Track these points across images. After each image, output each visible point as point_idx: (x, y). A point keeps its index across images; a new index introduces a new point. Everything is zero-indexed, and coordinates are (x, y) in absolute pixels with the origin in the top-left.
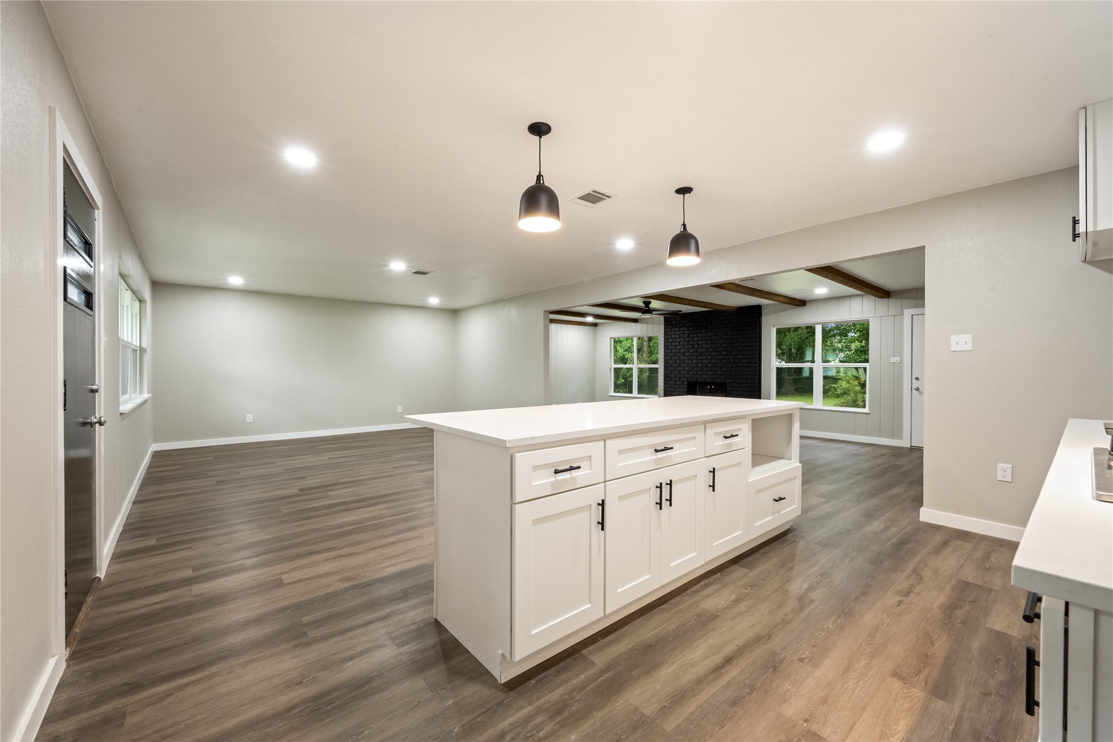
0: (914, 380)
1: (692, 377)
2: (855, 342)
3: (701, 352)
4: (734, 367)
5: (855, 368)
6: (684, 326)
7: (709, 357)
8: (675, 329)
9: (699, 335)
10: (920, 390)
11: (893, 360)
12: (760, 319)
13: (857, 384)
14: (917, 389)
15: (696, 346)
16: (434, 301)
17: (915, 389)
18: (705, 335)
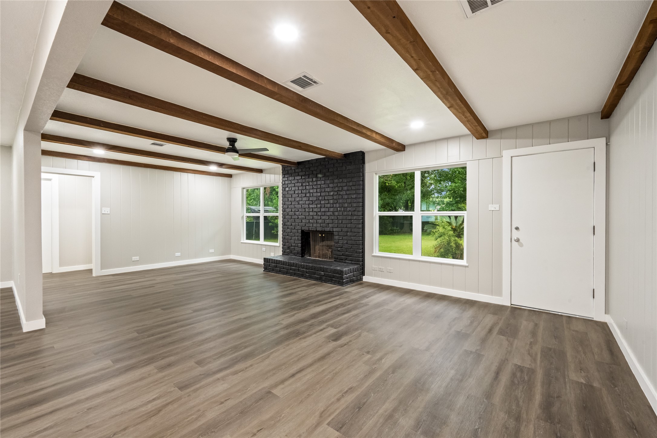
0: (514, 230)
1: (305, 226)
2: (446, 198)
3: (312, 201)
4: (340, 215)
5: (448, 216)
6: (298, 175)
7: (319, 206)
8: (290, 178)
9: (311, 183)
10: (521, 241)
11: (491, 207)
12: (363, 166)
13: (450, 229)
14: (518, 240)
15: (308, 195)
17: (515, 241)
18: (315, 183)
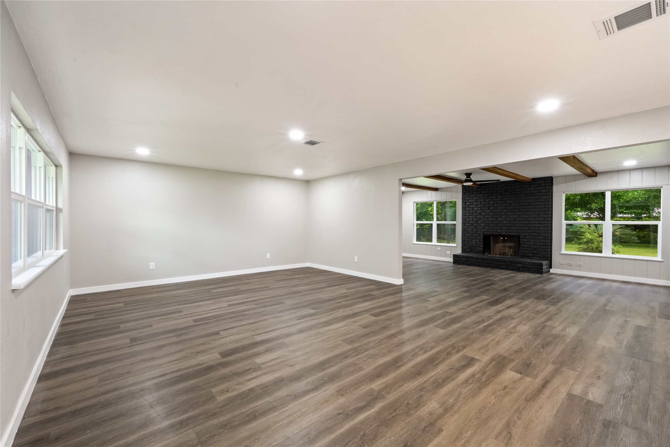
1: (488, 231)
3: (496, 212)
4: (527, 224)
6: (481, 193)
7: (504, 216)
8: (472, 196)
9: (495, 199)
12: (551, 187)
15: (491, 208)
16: (298, 173)
18: (500, 199)
